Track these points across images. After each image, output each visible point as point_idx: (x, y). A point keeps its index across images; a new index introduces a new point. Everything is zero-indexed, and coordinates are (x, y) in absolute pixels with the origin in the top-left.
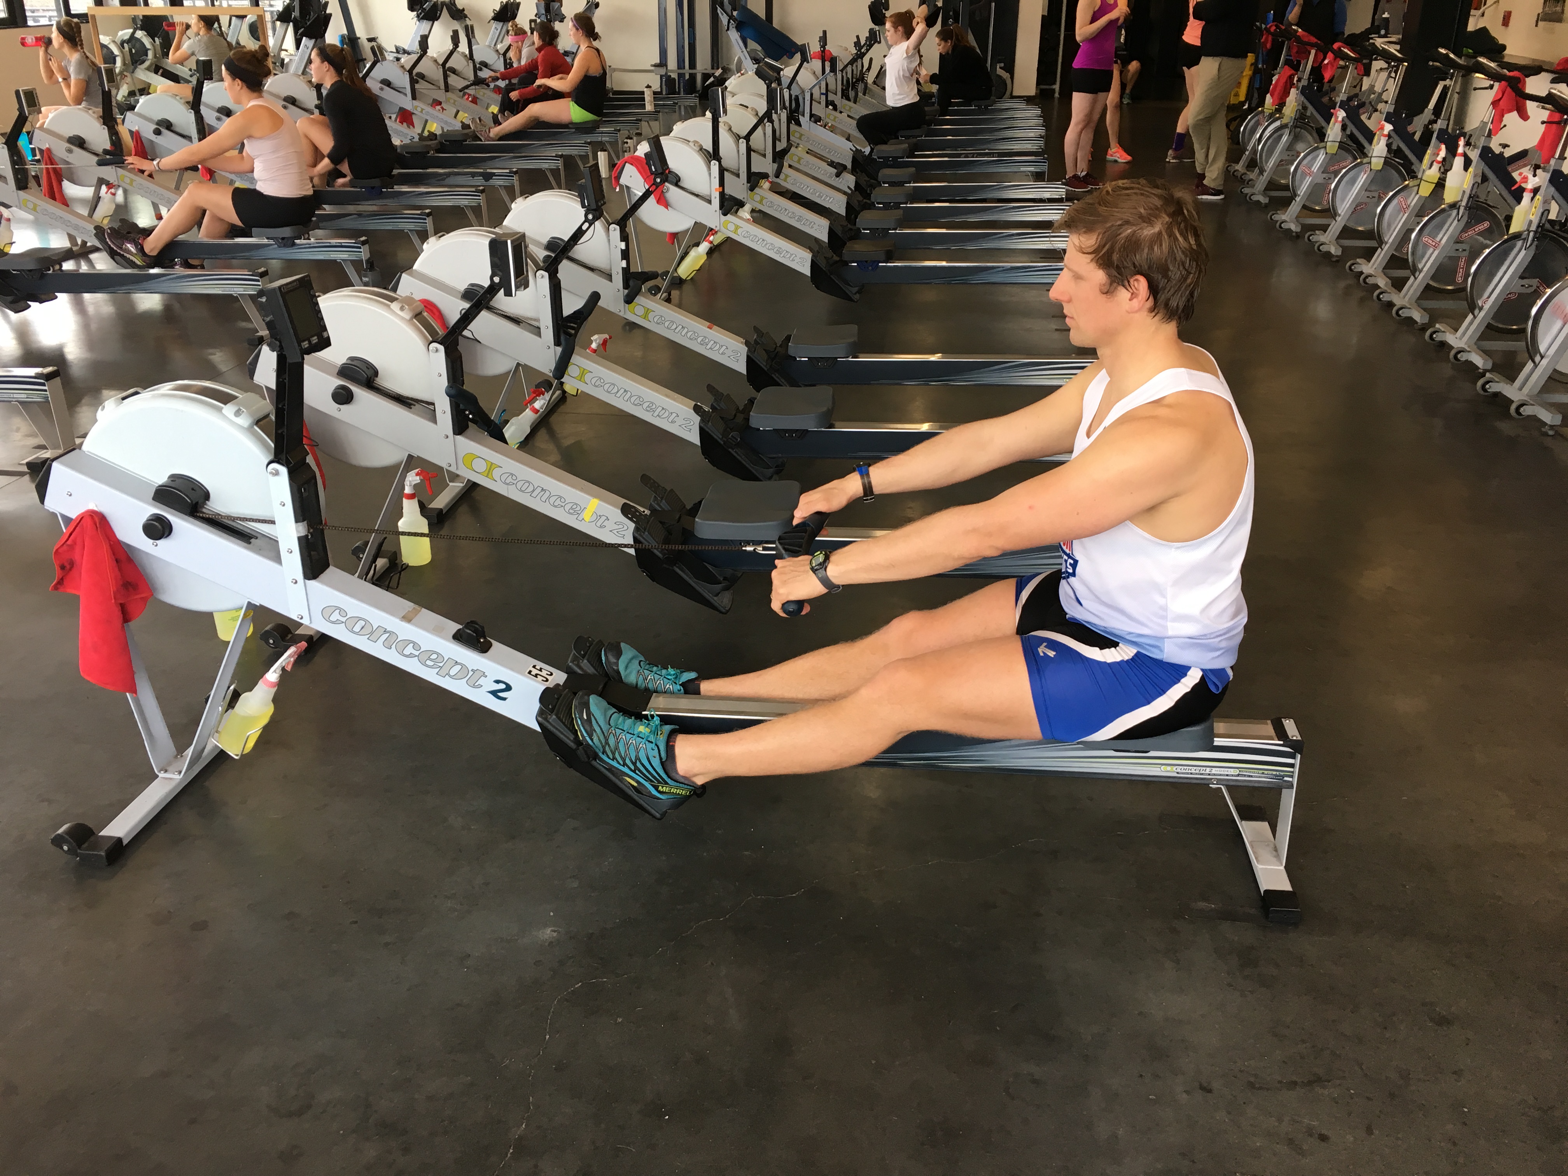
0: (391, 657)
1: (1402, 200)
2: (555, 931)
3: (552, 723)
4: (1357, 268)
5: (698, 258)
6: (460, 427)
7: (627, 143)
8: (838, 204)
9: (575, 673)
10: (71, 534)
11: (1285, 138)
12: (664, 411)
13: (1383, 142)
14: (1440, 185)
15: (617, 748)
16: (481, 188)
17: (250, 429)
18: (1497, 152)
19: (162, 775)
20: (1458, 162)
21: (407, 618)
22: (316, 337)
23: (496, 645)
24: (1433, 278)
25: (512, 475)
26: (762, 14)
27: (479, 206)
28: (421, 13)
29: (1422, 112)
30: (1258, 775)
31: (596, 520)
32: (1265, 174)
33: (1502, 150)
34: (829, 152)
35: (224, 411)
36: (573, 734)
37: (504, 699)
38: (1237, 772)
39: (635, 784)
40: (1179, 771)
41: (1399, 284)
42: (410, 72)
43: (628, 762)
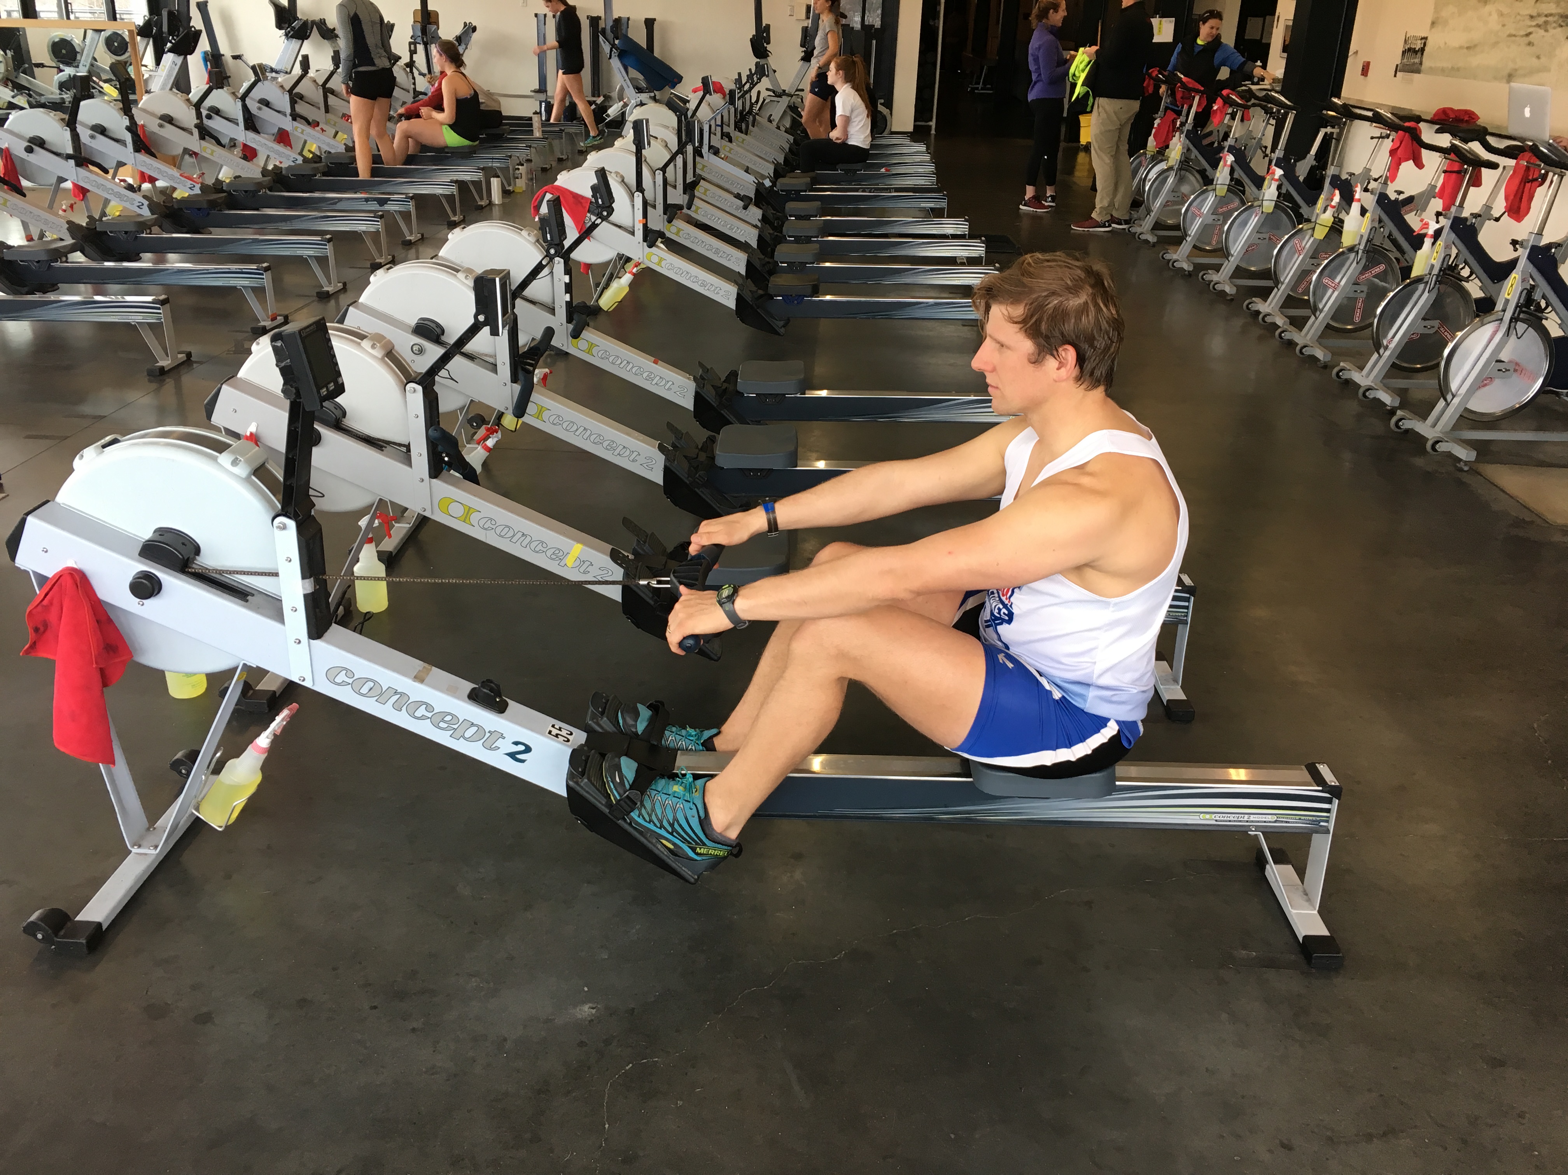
0: (401, 720)
1: (1297, 242)
2: (593, 1008)
3: (584, 787)
4: (1254, 307)
5: (621, 289)
6: (436, 470)
7: (519, 169)
8: (750, 236)
9: (595, 731)
10: (46, 595)
11: (1170, 180)
12: (625, 450)
13: (1274, 185)
14: (1337, 227)
15: (653, 810)
16: (380, 213)
17: (247, 479)
18: (1393, 198)
19: (135, 850)
20: (1355, 207)
21: (419, 678)
22: (332, 384)
23: (513, 705)
24: (1333, 318)
25: (491, 519)
26: (643, 43)
27: (377, 232)
28: (289, 32)
29: (1304, 157)
30: (1294, 821)
31: (580, 566)
32: (1152, 214)
33: (1397, 197)
34: (732, 184)
35: (219, 460)
36: (605, 797)
37: (523, 761)
38: (1275, 818)
39: (671, 847)
40: (1217, 818)
41: (1298, 323)
42: (290, 91)
43: (665, 823)
